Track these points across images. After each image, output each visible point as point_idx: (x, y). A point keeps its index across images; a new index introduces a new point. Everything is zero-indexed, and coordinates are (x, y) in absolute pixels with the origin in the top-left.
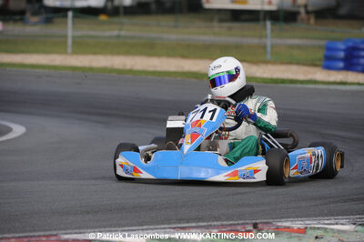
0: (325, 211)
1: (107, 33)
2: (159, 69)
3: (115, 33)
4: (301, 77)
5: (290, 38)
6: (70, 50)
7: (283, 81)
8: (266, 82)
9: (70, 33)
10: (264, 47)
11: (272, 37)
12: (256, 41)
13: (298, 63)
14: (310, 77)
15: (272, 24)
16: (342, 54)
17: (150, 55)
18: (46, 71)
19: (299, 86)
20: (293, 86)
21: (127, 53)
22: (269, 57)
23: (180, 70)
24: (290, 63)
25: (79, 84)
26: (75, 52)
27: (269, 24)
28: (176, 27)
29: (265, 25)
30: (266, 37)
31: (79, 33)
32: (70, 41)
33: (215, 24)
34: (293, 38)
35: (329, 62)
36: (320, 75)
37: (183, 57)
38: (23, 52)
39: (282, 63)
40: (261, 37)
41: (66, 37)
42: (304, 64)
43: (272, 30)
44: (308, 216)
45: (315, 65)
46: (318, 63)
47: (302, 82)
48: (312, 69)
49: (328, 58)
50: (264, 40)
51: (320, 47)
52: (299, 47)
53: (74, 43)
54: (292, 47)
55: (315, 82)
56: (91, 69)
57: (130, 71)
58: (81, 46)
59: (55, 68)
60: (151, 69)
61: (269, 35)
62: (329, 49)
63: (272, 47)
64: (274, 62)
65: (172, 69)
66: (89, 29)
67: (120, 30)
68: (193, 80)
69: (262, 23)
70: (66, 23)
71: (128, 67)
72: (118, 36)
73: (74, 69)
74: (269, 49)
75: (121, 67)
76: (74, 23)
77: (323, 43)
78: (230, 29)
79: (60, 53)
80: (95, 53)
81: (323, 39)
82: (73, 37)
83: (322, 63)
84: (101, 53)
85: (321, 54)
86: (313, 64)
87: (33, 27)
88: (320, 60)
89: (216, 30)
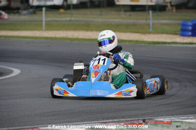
0: (182, 112)
1: (64, 19)
2: (92, 38)
3: (69, 19)
4: (168, 40)
5: (162, 19)
6: (44, 28)
7: (159, 43)
8: (149, 44)
9: (44, 19)
10: (149, 25)
11: (153, 19)
12: (144, 22)
13: (167, 33)
14: (173, 40)
15: (152, 13)
16: (190, 28)
17: (87, 30)
18: (31, 40)
19: (167, 45)
20: (164, 45)
21: (75, 29)
22: (151, 30)
24: (162, 33)
25: (49, 46)
26: (47, 29)
27: (151, 12)
28: (101, 15)
29: (149, 13)
30: (149, 19)
31: (49, 19)
32: (44, 24)
33: (122, 13)
34: (164, 20)
35: (183, 32)
36: (179, 39)
38: (19, 30)
39: (158, 33)
40: (147, 19)
41: (42, 21)
42: (170, 34)
43: (153, 16)
44: (172, 115)
45: (176, 34)
46: (177, 33)
47: (169, 43)
48: (174, 36)
49: (183, 30)
50: (148, 21)
51: (179, 24)
52: (167, 24)
53: (46, 24)
54: (163, 24)
55: (176, 43)
56: (56, 38)
57: (76, 39)
58: (50, 26)
59: (36, 38)
60: (88, 38)
61: (151, 18)
62: (183, 25)
63: (153, 24)
64: (154, 33)
66: (54, 17)
67: (71, 17)
69: (147, 12)
70: (42, 14)
71: (75, 37)
72: (70, 21)
73: (46, 38)
74: (151, 26)
75: (71, 37)
76: (46, 14)
77: (180, 22)
78: (130, 15)
79: (39, 30)
80: (57, 30)
81: (180, 20)
82: (46, 21)
83: (179, 33)
84: (61, 30)
85: (179, 28)
86: (175, 34)
87: (24, 16)
88: (178, 31)
89: (123, 16)
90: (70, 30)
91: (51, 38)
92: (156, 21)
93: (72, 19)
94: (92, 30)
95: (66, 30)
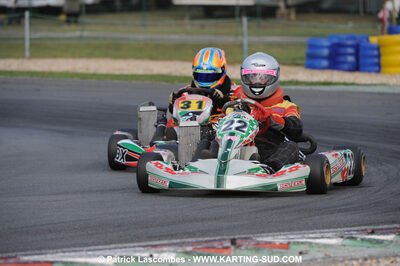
0: (310, 224)
1: (69, 35)
2: (125, 72)
3: (77, 34)
5: (269, 35)
6: (27, 54)
9: (27, 35)
10: (241, 46)
11: (249, 35)
14: (291, 77)
15: (249, 21)
16: (326, 52)
17: (115, 57)
18: (2, 77)
21: (90, 56)
23: (148, 73)
25: (38, 90)
26: (33, 56)
27: (245, 20)
28: (143, 25)
29: (241, 22)
30: (242, 34)
31: (38, 35)
32: (27, 44)
33: (187, 21)
34: (271, 35)
35: (311, 61)
36: (303, 75)
37: (152, 58)
40: (237, 35)
41: (23, 39)
42: (284, 64)
43: (249, 28)
44: (291, 230)
45: (297, 65)
46: (299, 62)
47: (283, 83)
48: (294, 69)
49: (310, 56)
50: (240, 38)
51: (302, 45)
52: (279, 45)
53: (31, 45)
54: (271, 45)
55: (297, 83)
56: (51, 74)
57: (94, 75)
58: (40, 50)
59: (12, 73)
60: (117, 73)
61: (245, 32)
62: (311, 46)
63: (250, 45)
65: (140, 72)
66: (48, 30)
67: (83, 30)
68: (164, 83)
69: (237, 19)
70: (23, 24)
71: (92, 71)
72: (81, 38)
73: (32, 74)
74: (246, 47)
75: (84, 71)
76: (31, 24)
77: (305, 40)
78: (203, 26)
79: (17, 57)
80: (55, 57)
81: (305, 35)
82: (31, 39)
83: (304, 62)
84: (61, 57)
85: (303, 52)
86: (294, 63)
88: (302, 58)
89: (188, 28)
90: (81, 56)
91: (42, 74)
92: (255, 39)
93: (85, 34)
94: (124, 57)
95: (74, 56)
